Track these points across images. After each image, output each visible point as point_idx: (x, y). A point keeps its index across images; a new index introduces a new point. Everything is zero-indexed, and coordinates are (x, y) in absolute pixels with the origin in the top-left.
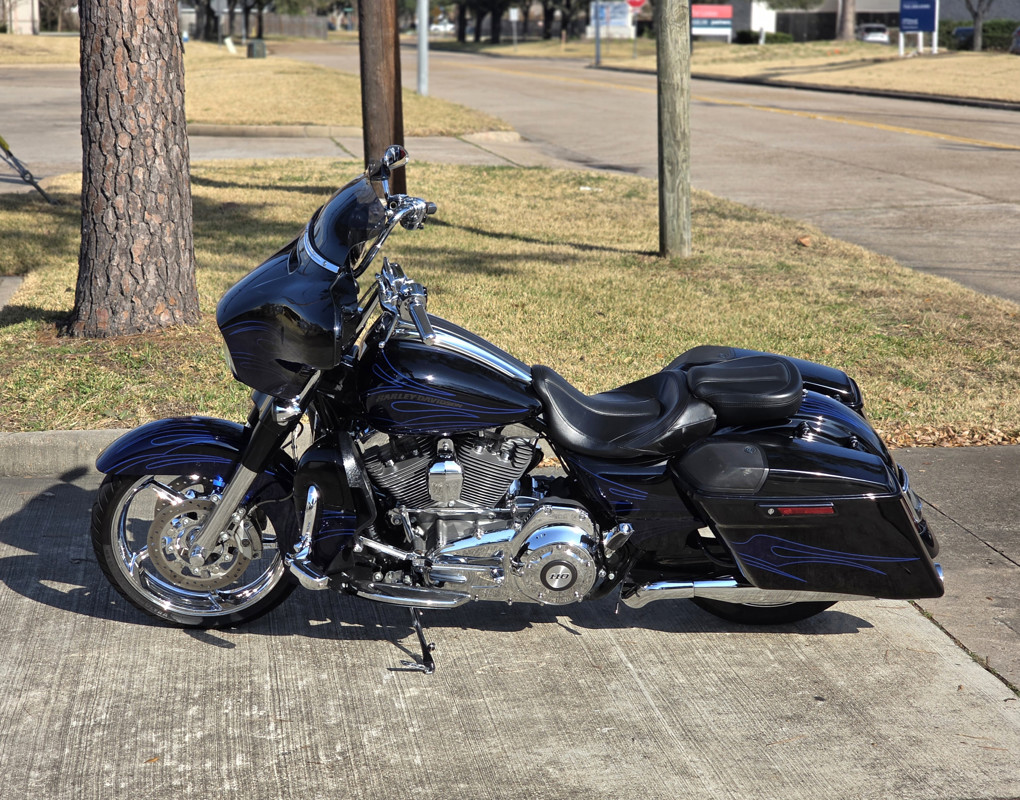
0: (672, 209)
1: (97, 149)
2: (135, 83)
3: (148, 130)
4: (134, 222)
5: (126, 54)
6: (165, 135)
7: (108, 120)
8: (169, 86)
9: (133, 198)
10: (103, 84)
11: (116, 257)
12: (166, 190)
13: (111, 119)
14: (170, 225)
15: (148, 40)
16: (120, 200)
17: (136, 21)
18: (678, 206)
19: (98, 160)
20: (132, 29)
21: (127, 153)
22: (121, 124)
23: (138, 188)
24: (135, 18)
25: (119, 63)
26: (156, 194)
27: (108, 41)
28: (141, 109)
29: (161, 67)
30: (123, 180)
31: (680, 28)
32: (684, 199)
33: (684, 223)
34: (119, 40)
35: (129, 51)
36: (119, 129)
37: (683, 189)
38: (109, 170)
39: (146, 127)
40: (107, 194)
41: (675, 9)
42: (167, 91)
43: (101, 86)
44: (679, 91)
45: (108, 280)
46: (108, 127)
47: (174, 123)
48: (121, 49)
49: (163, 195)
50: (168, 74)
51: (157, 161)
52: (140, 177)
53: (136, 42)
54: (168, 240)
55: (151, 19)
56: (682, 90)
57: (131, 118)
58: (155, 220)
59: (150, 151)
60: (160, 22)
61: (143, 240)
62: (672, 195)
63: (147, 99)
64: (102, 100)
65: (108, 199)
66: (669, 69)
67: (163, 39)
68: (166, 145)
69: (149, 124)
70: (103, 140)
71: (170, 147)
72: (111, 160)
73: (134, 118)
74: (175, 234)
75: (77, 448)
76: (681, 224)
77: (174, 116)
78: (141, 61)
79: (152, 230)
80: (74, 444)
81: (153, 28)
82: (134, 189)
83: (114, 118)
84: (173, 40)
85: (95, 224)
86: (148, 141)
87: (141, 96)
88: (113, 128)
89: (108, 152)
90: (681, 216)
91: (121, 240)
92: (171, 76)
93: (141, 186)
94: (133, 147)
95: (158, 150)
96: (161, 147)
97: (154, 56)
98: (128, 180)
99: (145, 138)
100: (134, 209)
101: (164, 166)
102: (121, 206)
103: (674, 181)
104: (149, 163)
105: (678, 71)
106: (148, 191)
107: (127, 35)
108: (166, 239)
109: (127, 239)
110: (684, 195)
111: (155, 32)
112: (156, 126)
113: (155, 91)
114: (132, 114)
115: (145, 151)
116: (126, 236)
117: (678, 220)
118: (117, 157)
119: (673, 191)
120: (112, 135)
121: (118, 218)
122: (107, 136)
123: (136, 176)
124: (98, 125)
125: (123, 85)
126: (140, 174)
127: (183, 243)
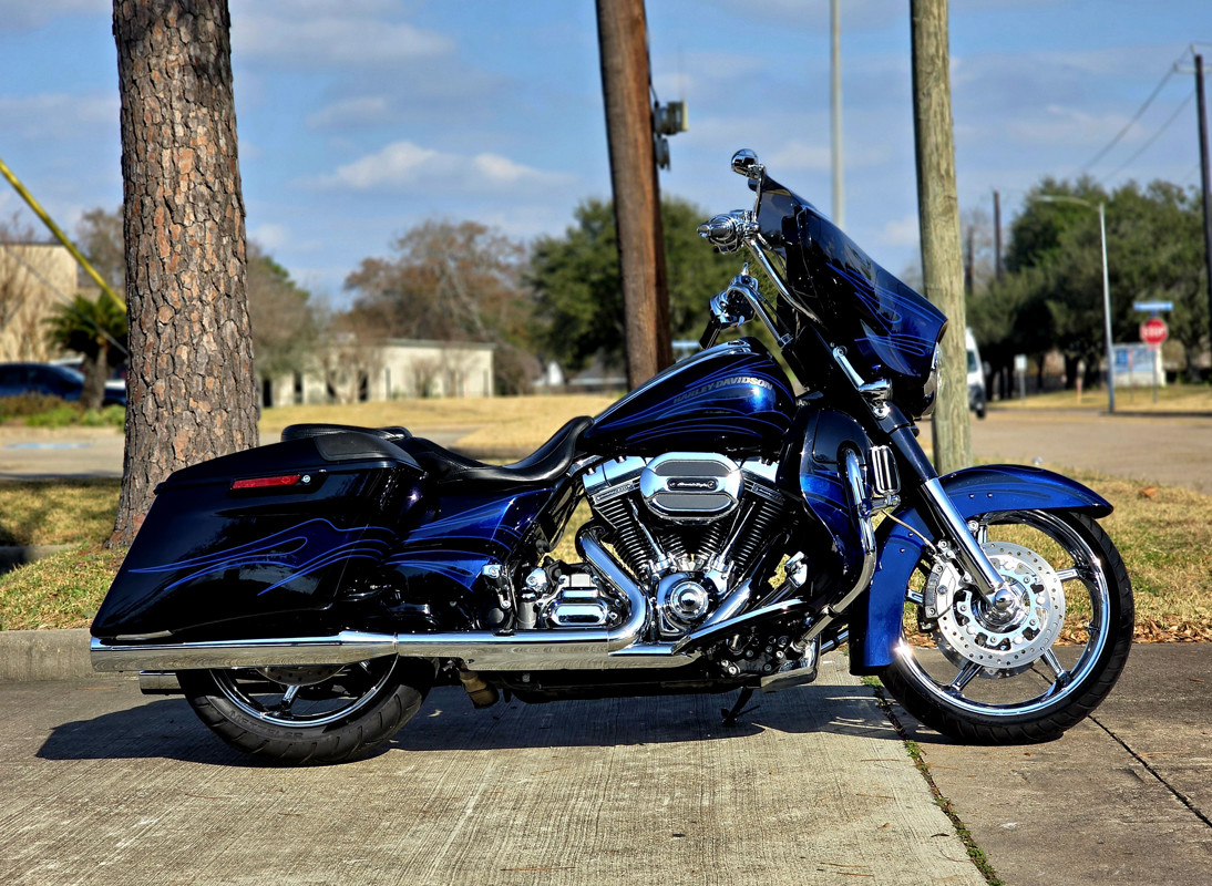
0: (946, 440)
1: (138, 327)
2: (178, 248)
3: (194, 302)
4: (177, 410)
5: (169, 215)
6: (216, 310)
7: (148, 292)
8: (222, 252)
9: (176, 382)
10: (143, 252)
11: (155, 453)
12: (216, 374)
13: (151, 292)
14: (221, 414)
15: (194, 198)
16: (161, 385)
17: (180, 176)
18: (954, 437)
19: (139, 340)
20: (176, 186)
21: (169, 330)
22: (163, 296)
23: (181, 370)
24: (178, 172)
25: (160, 226)
26: (204, 377)
27: (147, 201)
28: (186, 278)
29: (210, 229)
30: (164, 361)
31: (947, 222)
32: (961, 428)
33: (962, 456)
34: (159, 199)
35: (171, 211)
36: (160, 302)
37: (958, 416)
38: (148, 351)
39: (191, 299)
40: (147, 379)
41: (939, 200)
42: (218, 257)
43: (140, 254)
44: (948, 298)
45: (148, 481)
46: (148, 300)
47: (229, 296)
48: (161, 210)
49: (212, 379)
50: (220, 238)
51: (205, 338)
52: (184, 357)
53: (180, 200)
54: (219, 432)
55: (199, 174)
56: (952, 296)
57: (173, 289)
58: (202, 408)
59: (197, 327)
60: (210, 179)
61: (187, 431)
62: (945, 423)
63: (192, 267)
64: (142, 269)
65: (148, 385)
66: (935, 272)
67: (214, 197)
68: (217, 321)
69: (195, 295)
70: (143, 316)
71: (222, 322)
72: (151, 338)
73: (177, 288)
74: (227, 425)
75: (30, 648)
76: (958, 456)
77: (228, 287)
78: (186, 223)
79: (198, 420)
80: (28, 644)
81: (200, 184)
82: (177, 371)
83: (154, 290)
84: (227, 200)
85: (135, 416)
86: (195, 316)
87: (185, 263)
88: (154, 302)
89: (148, 329)
90: (958, 448)
91: (162, 433)
92: (225, 241)
93: (185, 367)
94: (176, 323)
95: (207, 326)
96: (210, 323)
97: (201, 217)
98: (171, 361)
99: (190, 312)
100: (177, 395)
101: (214, 345)
102: (162, 391)
103: (947, 406)
104: (195, 341)
105: (946, 274)
106: (194, 374)
107: (169, 193)
108: (216, 430)
109: (169, 431)
110: (960, 422)
111: (203, 189)
112: (204, 298)
113: (203, 257)
114: (175, 284)
115: (191, 327)
116: (167, 427)
117: (954, 453)
118: (158, 335)
119: (946, 418)
120: (152, 309)
121: (158, 407)
122: (147, 311)
123: (179, 357)
124: (138, 298)
125: (165, 250)
126: (184, 353)
127: (239, 436)
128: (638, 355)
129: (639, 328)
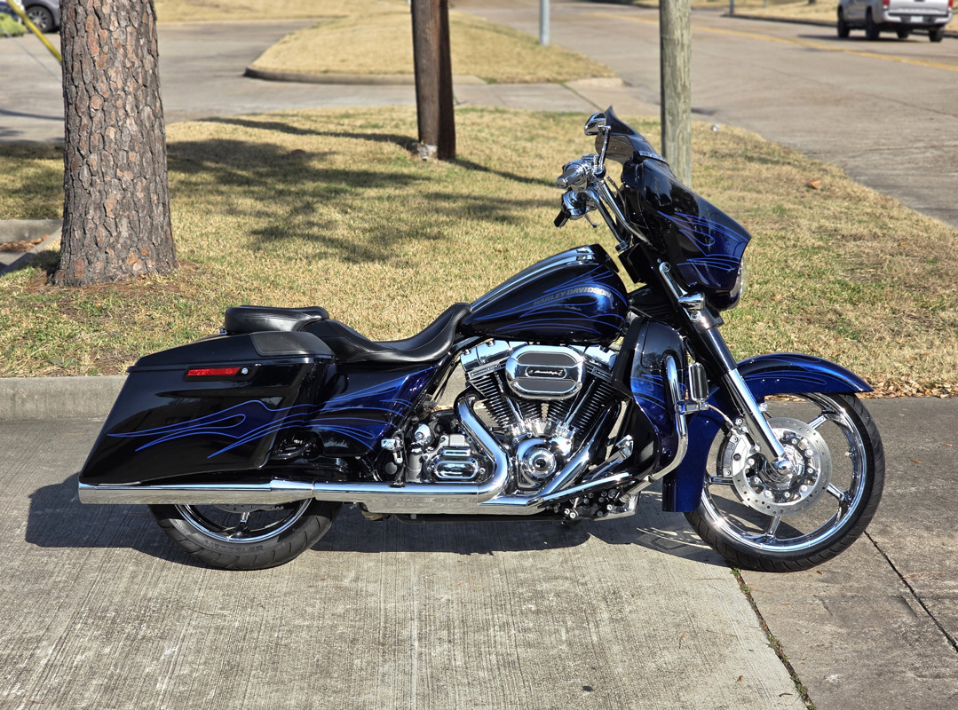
0: (672, 157)
1: (74, 110)
2: (106, 49)
3: (119, 92)
4: (107, 179)
5: (98, 22)
6: (136, 98)
7: (82, 83)
8: (140, 51)
9: (106, 156)
10: (77, 50)
11: (91, 211)
12: (137, 149)
13: (85, 83)
14: (141, 181)
15: (118, 8)
16: (94, 158)
18: (679, 155)
19: (75, 120)
21: (100, 114)
22: (94, 87)
23: (110, 147)
25: (91, 31)
26: (127, 152)
27: (80, 10)
28: (112, 73)
29: (131, 34)
30: (96, 138)
32: (684, 148)
33: (684, 170)
34: (90, 9)
35: (99, 19)
36: (92, 92)
37: (683, 138)
38: (83, 130)
39: (117, 90)
40: (82, 152)
42: (137, 56)
43: (75, 52)
44: (680, 46)
45: (85, 233)
46: (82, 91)
47: (145, 86)
48: (92, 17)
49: (134, 153)
50: (138, 40)
51: (128, 121)
52: (112, 136)
53: (106, 10)
54: (140, 195)
56: (683, 45)
57: (102, 82)
58: (127, 177)
59: (121, 112)
61: (115, 195)
62: (672, 144)
63: (117, 64)
64: (77, 65)
65: (83, 158)
66: (670, 26)
67: (133, 7)
68: (137, 107)
69: (119, 87)
70: (78, 103)
71: (141, 108)
72: (85, 120)
73: (105, 81)
74: (147, 189)
75: (14, 395)
76: (681, 170)
77: (145, 79)
78: (111, 28)
79: (124, 186)
80: (12, 391)
82: (107, 147)
83: (87, 82)
84: (143, 9)
85: (73, 180)
86: (119, 103)
87: (112, 61)
88: (87, 91)
89: (83, 113)
90: (681, 164)
91: (96, 196)
92: (142, 42)
93: (113, 145)
94: (105, 109)
95: (129, 111)
96: (132, 109)
97: (123, 24)
98: (101, 139)
99: (116, 100)
100: (107, 166)
101: (135, 126)
102: (94, 163)
103: (674, 131)
104: (120, 124)
105: (679, 27)
106: (120, 149)
107: (97, 4)
108: (138, 194)
109: (101, 195)
110: (683, 144)
112: (126, 89)
113: (125, 56)
114: (104, 78)
115: (117, 112)
116: (99, 192)
117: (678, 167)
118: (91, 118)
119: (673, 140)
120: (86, 98)
121: (92, 175)
122: (81, 98)
123: (108, 136)
124: (73, 87)
125: (95, 50)
126: (111, 133)
127: (155, 198)
128: (424, 61)
129: (426, 40)
